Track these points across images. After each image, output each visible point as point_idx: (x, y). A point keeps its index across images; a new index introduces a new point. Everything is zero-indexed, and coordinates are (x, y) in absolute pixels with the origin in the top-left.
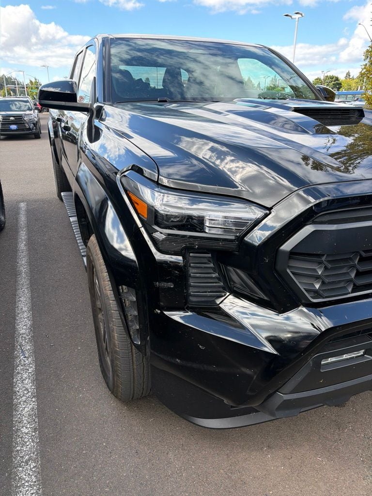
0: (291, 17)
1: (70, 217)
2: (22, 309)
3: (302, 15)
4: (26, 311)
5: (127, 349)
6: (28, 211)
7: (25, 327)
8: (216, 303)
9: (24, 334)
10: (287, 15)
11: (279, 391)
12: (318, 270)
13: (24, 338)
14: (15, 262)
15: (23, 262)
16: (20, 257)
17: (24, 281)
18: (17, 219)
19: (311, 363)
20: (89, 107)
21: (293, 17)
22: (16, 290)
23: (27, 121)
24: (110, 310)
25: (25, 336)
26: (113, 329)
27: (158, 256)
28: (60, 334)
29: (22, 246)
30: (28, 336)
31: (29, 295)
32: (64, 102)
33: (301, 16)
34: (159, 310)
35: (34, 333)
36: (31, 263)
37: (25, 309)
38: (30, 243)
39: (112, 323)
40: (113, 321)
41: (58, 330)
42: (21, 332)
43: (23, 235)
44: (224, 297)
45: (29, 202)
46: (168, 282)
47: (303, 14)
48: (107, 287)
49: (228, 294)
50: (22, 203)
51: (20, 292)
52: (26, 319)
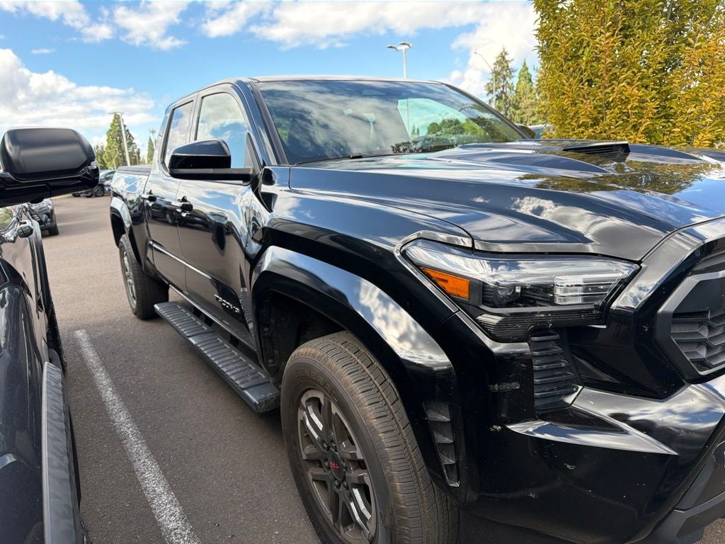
0: (395, 48)
1: (189, 337)
2: (155, 491)
3: (408, 45)
4: (163, 493)
5: (416, 503)
6: (94, 342)
7: (173, 518)
8: (567, 403)
9: (177, 529)
10: (391, 47)
11: (676, 507)
12: (702, 333)
13: (179, 536)
14: (109, 420)
15: (122, 419)
16: (114, 413)
17: (137, 448)
18: (80, 356)
19: (714, 457)
20: (251, 173)
21: (398, 48)
22: (130, 464)
23: (37, 211)
24: (381, 448)
25: (179, 531)
26: (392, 476)
27: (498, 348)
28: (236, 517)
29: (109, 395)
30: (184, 531)
31: (155, 467)
32: (212, 170)
33: (407, 47)
34: (498, 425)
35: (192, 524)
36: (135, 417)
37: (159, 490)
38: (119, 387)
39: (388, 467)
40: (390, 465)
41: (231, 512)
42: (170, 526)
43: (102, 378)
44: (576, 394)
45: (89, 329)
46: (512, 382)
47: (411, 45)
48: (368, 415)
49: (580, 387)
50: (78, 332)
51: (138, 465)
52: (168, 506)
